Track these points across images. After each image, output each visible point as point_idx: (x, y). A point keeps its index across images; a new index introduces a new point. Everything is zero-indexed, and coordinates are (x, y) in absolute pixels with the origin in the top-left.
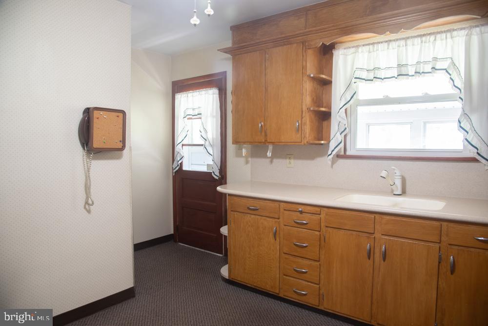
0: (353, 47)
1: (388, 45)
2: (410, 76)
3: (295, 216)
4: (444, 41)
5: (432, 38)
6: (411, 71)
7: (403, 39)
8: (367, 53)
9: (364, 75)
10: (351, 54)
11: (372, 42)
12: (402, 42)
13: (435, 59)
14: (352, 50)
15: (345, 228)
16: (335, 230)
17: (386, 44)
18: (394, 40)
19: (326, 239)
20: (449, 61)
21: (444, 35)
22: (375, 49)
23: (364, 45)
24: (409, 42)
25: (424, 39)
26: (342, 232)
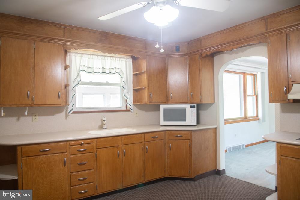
0: (80, 53)
1: (97, 57)
2: (107, 74)
3: (78, 147)
4: (119, 61)
5: (115, 59)
6: (108, 71)
7: (104, 56)
8: (87, 58)
9: (86, 69)
10: (78, 57)
11: (90, 54)
12: (103, 58)
13: (116, 68)
14: (80, 55)
15: (107, 147)
16: (102, 149)
17: (97, 56)
18: (100, 56)
19: (97, 156)
20: (120, 70)
21: (118, 59)
22: (91, 57)
23: (86, 54)
24: (106, 58)
25: (112, 58)
26: (105, 149)
